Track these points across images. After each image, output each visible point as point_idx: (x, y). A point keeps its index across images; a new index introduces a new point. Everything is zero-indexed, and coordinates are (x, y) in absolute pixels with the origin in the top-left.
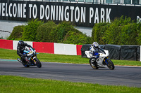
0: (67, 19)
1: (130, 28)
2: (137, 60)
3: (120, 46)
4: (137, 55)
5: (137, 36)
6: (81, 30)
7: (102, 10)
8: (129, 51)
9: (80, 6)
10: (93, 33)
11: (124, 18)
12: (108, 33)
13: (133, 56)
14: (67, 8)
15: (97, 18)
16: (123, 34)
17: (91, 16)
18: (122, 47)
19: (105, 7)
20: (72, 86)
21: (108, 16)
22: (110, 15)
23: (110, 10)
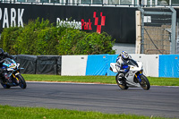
1: (49, 33)
2: (57, 74)
3: (36, 57)
4: (57, 67)
5: (58, 43)
7: (13, 10)
8: (48, 63)
10: (1, 41)
11: (40, 21)
12: (20, 40)
13: (53, 69)
16: (40, 41)
18: (39, 58)
19: (16, 7)
21: (20, 19)
22: (23, 17)
23: (23, 10)
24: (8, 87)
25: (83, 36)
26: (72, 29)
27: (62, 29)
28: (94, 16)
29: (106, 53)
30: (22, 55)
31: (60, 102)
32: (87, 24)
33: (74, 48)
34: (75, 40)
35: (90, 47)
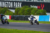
0: (6, 7)
1: (28, 9)
3: (25, 16)
5: (31, 12)
6: (11, 10)
7: (18, 3)
9: (10, 2)
10: (15, 11)
11: (26, 6)
12: (20, 11)
14: (6, 2)
15: (16, 6)
16: (26, 12)
17: (14, 5)
18: (26, 16)
19: (19, 2)
20: (8, 30)
21: (20, 5)
22: (21, 5)
23: (21, 3)
24: (4, 24)
25: (38, 10)
26: (35, 8)
27: (32, 8)
28: (41, 5)
29: (44, 15)
30: (21, 15)
31: (31, 28)
32: (39, 7)
33: (35, 14)
34: (36, 11)
35: (40, 13)
